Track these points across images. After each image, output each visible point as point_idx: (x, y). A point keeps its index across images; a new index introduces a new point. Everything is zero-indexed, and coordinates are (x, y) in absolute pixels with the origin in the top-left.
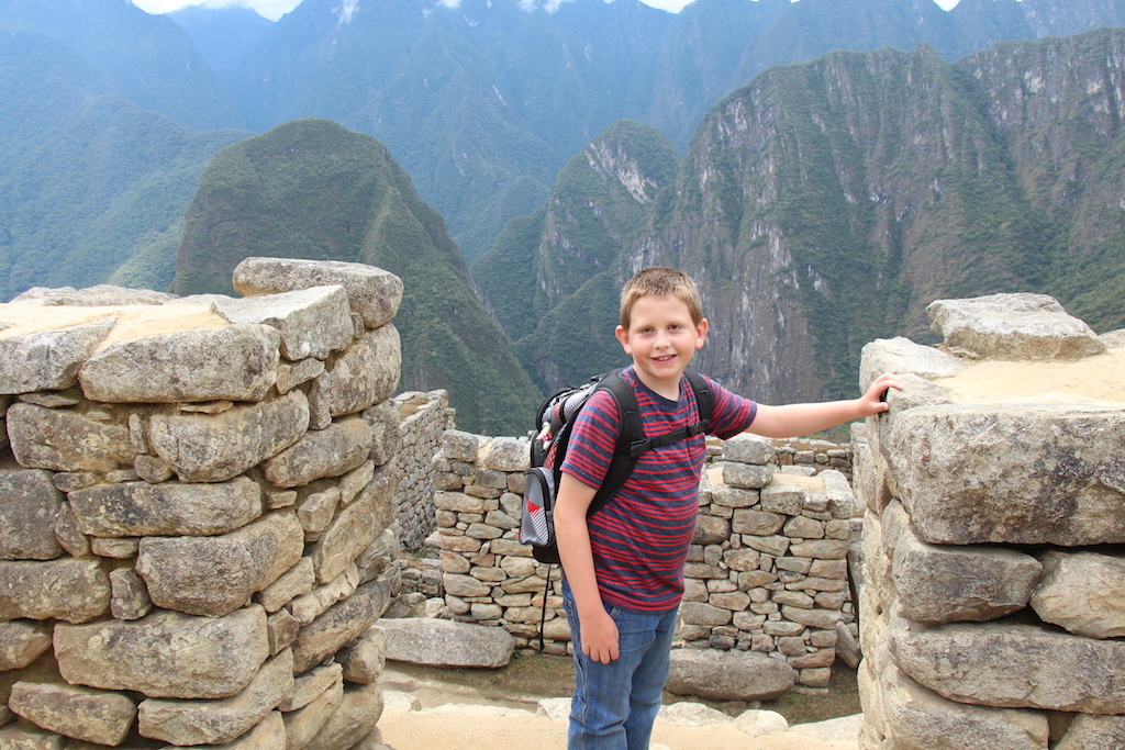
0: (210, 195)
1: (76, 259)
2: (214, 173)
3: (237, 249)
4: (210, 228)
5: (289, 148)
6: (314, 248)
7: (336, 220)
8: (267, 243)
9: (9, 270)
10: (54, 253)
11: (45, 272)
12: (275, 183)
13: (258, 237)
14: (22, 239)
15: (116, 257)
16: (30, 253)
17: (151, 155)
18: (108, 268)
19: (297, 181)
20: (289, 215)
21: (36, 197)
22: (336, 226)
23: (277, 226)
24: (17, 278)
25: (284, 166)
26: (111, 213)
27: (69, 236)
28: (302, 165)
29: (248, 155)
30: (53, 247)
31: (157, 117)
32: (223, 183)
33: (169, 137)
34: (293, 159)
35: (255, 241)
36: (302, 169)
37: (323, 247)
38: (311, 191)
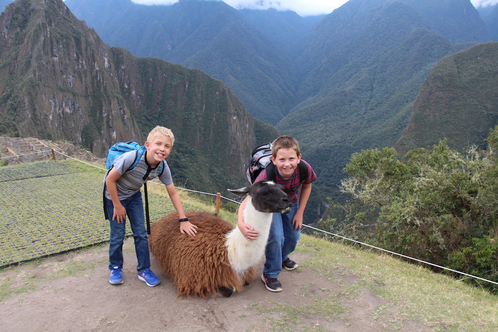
0: (432, 79)
1: (393, 99)
2: (437, 69)
3: (441, 105)
4: (430, 94)
5: (477, 57)
6: (479, 107)
7: (495, 93)
8: (456, 103)
9: (369, 101)
10: (387, 95)
11: (381, 103)
12: (465, 74)
13: (452, 100)
14: (376, 89)
15: (409, 100)
16: (377, 95)
17: (434, 54)
18: (405, 104)
19: (477, 74)
20: (470, 90)
21: (385, 72)
22: (494, 97)
23: (463, 95)
24: (371, 105)
25: (472, 66)
26: (411, 80)
27: (393, 89)
28: (482, 66)
29: (455, 61)
30: (387, 93)
31: (440, 37)
32: (440, 74)
33: (444, 46)
34: (478, 63)
35: (450, 102)
36: (481, 68)
37: (484, 106)
38: (484, 79)
